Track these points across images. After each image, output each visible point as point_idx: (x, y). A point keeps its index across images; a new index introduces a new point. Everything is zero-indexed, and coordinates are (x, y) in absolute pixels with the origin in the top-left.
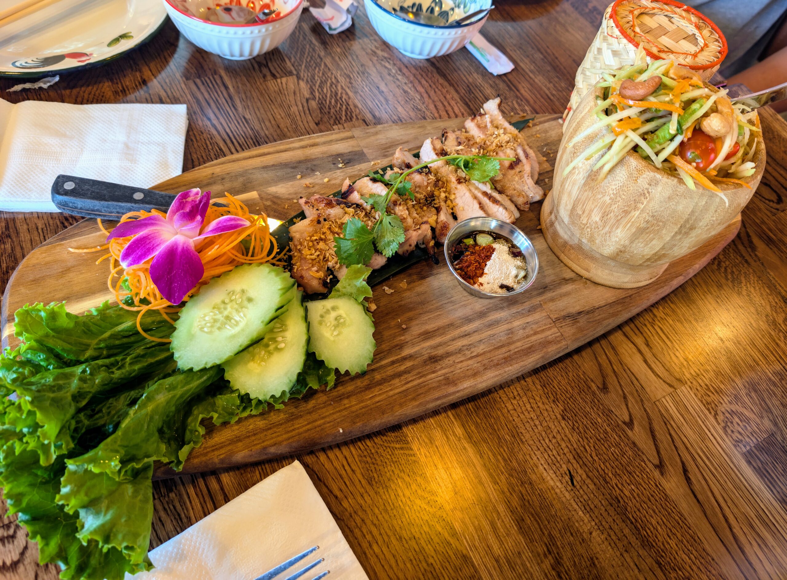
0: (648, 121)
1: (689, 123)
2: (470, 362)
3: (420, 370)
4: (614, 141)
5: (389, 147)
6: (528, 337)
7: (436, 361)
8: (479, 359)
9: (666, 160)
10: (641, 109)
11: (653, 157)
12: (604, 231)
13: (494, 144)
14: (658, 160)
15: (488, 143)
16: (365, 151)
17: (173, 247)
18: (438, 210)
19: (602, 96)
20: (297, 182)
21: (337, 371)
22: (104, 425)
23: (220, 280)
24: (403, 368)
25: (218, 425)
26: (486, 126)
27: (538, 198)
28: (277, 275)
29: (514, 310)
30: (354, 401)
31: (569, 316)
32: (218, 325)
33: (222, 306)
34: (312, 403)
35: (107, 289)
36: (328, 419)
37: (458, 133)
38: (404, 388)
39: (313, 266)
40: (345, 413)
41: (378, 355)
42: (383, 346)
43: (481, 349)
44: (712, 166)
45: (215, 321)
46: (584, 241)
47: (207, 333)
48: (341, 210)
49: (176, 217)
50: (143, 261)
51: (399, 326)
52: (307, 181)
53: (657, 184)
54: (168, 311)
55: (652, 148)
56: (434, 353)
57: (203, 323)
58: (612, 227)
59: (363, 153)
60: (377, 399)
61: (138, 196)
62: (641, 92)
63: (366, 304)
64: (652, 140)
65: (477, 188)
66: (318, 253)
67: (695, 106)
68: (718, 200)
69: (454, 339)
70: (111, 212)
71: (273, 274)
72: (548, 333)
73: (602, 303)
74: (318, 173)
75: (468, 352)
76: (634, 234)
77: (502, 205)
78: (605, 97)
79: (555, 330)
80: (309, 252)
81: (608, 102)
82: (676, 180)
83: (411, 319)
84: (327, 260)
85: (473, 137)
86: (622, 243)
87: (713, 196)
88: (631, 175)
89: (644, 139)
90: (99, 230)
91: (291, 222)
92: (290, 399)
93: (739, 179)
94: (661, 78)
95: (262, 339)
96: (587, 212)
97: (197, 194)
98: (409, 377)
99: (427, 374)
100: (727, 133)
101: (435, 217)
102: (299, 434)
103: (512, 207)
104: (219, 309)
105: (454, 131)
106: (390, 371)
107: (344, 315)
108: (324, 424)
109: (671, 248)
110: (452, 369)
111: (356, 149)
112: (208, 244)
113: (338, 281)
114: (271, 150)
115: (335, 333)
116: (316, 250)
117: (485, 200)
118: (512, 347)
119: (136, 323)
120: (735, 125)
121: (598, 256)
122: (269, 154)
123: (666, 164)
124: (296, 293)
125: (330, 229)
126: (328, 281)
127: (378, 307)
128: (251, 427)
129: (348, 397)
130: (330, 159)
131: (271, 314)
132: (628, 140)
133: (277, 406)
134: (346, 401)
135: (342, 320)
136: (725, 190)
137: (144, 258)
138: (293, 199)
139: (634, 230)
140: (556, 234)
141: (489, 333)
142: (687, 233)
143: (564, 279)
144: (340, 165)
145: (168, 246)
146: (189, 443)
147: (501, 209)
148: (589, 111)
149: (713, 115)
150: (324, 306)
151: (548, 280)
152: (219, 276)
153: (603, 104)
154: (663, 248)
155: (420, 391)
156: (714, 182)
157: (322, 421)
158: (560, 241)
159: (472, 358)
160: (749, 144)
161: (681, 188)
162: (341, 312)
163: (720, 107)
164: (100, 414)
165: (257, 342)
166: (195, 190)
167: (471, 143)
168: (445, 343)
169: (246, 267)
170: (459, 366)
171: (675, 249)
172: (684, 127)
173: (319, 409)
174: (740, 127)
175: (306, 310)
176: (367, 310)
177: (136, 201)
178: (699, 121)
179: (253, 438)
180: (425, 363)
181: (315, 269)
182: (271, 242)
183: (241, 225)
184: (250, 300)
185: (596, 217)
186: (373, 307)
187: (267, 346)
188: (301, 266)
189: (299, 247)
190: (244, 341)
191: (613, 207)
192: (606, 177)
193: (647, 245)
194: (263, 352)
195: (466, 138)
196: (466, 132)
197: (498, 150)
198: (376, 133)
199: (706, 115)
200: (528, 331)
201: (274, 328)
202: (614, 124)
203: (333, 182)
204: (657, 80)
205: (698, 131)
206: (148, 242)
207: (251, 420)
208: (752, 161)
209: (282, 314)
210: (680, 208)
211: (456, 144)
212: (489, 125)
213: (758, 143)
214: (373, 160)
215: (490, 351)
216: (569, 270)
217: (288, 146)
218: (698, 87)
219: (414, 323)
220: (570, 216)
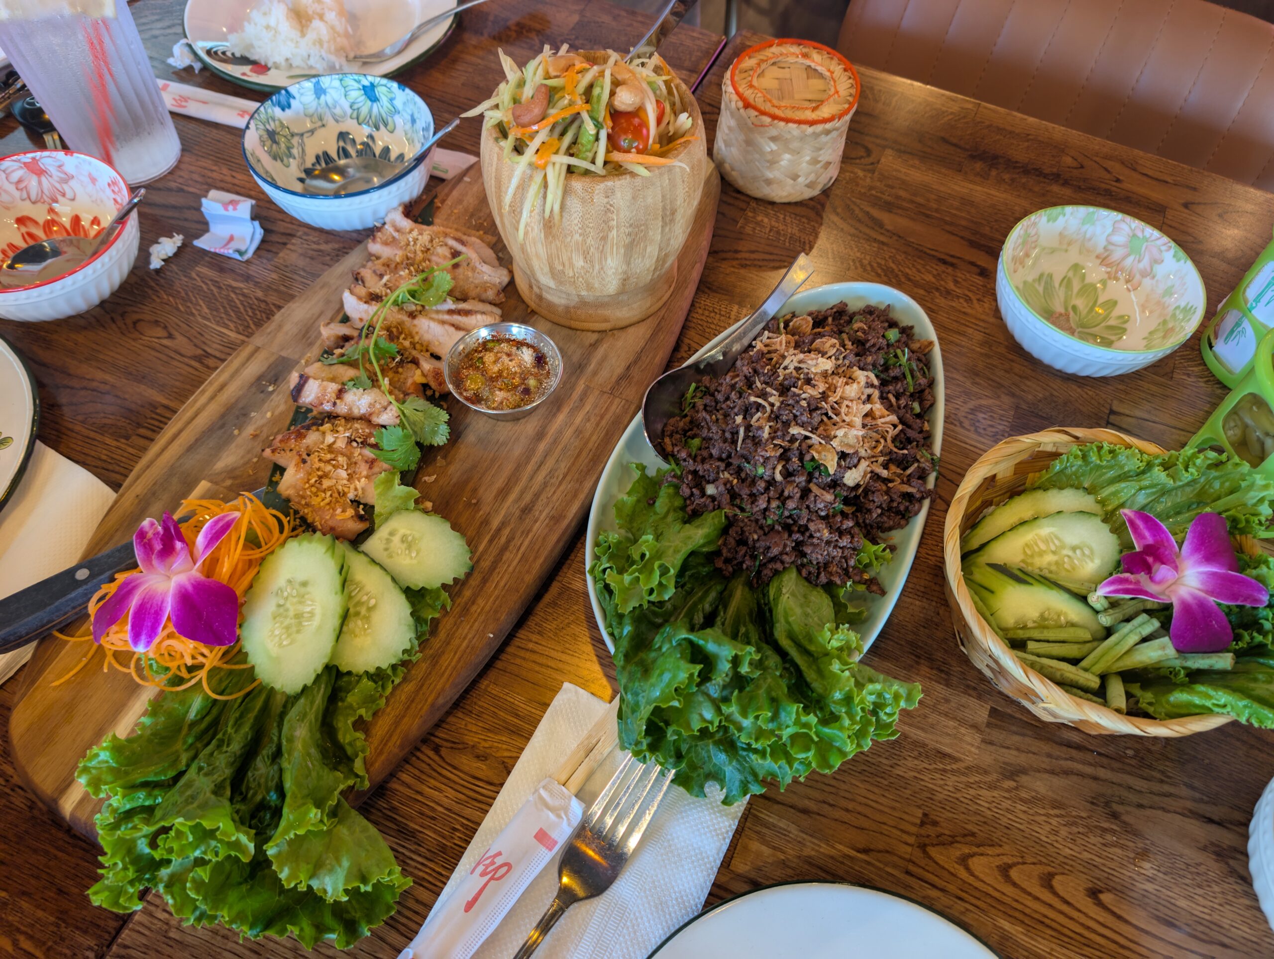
0: (563, 134)
1: (602, 113)
2: (562, 488)
3: (521, 530)
4: (545, 175)
5: (307, 332)
6: (598, 425)
7: (531, 510)
8: (568, 478)
9: (606, 163)
10: (549, 128)
11: (592, 168)
12: (596, 271)
13: (419, 253)
14: (598, 167)
15: (412, 255)
16: (284, 354)
17: (180, 592)
18: (415, 362)
19: (500, 135)
20: (239, 440)
21: (444, 586)
22: (264, 799)
23: (257, 588)
24: (503, 539)
25: (370, 719)
26: (394, 238)
27: (506, 280)
28: (310, 541)
29: (566, 410)
30: (481, 602)
31: (621, 378)
32: (294, 629)
33: (281, 610)
34: (442, 634)
35: (138, 686)
36: (470, 636)
37: (370, 264)
38: (519, 556)
39: (334, 510)
40: (482, 618)
41: (471, 543)
42: (469, 533)
43: (563, 467)
44: (651, 141)
45: (288, 628)
46: (584, 293)
47: (290, 644)
48: (317, 433)
49: (155, 562)
50: (161, 629)
51: (469, 504)
52: (250, 430)
53: (613, 192)
54: (225, 660)
55: (585, 159)
56: (523, 504)
57: (277, 639)
58: (600, 262)
59: (284, 358)
60: (502, 584)
61: (82, 574)
62: (537, 111)
63: (421, 507)
64: (579, 151)
65: (438, 312)
66: (329, 493)
67: (596, 91)
68: (678, 170)
69: (532, 478)
70: (66, 613)
71: (305, 544)
72: (614, 407)
73: (642, 343)
74: (253, 414)
75: (553, 481)
76: (625, 255)
77: (476, 312)
78: (505, 135)
79: (617, 401)
80: (319, 499)
81: (511, 138)
82: (628, 177)
83: (475, 490)
84: (345, 494)
85: (390, 259)
86: (620, 270)
87: (670, 169)
88: (583, 201)
89: (572, 155)
90: (67, 642)
91: (273, 484)
92: (420, 645)
93: (683, 136)
94: (545, 85)
95: (348, 610)
96: (567, 264)
97: (152, 524)
98: (517, 542)
99: (532, 527)
100: (643, 99)
101: (418, 372)
102: (455, 668)
103: (488, 308)
104: (280, 615)
105: (364, 266)
106: (494, 551)
107: (408, 532)
108: (470, 642)
109: (668, 245)
110: (551, 506)
111: (272, 359)
112: (213, 564)
113: (373, 507)
114: (179, 425)
115: (414, 555)
116: (324, 491)
117: (457, 319)
118: (590, 445)
119: (206, 694)
120: (645, 86)
121: (606, 299)
122: (180, 431)
123: (608, 167)
124: (342, 547)
125: (320, 460)
126: (362, 512)
127: (434, 503)
128: (403, 697)
129: (473, 603)
130: (253, 389)
131: (337, 580)
132: (557, 166)
133: (414, 659)
134: (474, 608)
135: (410, 538)
136: (678, 155)
137: (159, 625)
138: (250, 460)
139: (622, 251)
140: (550, 306)
141: (560, 447)
142: (672, 221)
143: (591, 345)
144: (271, 389)
145: (174, 595)
146: (357, 756)
147: (479, 317)
148: (499, 159)
149: (618, 90)
150: (380, 539)
151: (576, 358)
152: (251, 586)
153: (508, 144)
154: (660, 250)
155: (537, 547)
156: (662, 155)
157: (466, 642)
158: (560, 309)
159: (560, 483)
160: (670, 92)
161: (638, 181)
162: (402, 531)
163: (619, 77)
164: (251, 792)
165: (345, 617)
166: (146, 523)
167: (393, 266)
168: (526, 488)
169: (270, 558)
170: (555, 498)
171: (672, 242)
172: (601, 119)
173: (454, 633)
174: (650, 84)
175: (366, 554)
176: (426, 512)
177: (85, 582)
178: (610, 105)
179: (414, 705)
180: (521, 519)
181: (339, 511)
182: (274, 516)
183: (233, 520)
184: (304, 584)
185: (579, 263)
186: (429, 505)
187: (357, 614)
188: (321, 519)
189: (303, 502)
190: (334, 622)
191: (588, 241)
192: (562, 216)
193: (644, 257)
194: (359, 623)
195: (384, 265)
196: (378, 258)
197: (428, 255)
198: (280, 327)
199: (612, 94)
200: (593, 420)
201: (351, 592)
202: (534, 159)
203: (277, 412)
204: (543, 89)
205: (615, 115)
206: (148, 606)
207: (398, 692)
208: (684, 110)
209: (347, 573)
210: (650, 200)
211: (377, 278)
212: (396, 235)
213: (677, 87)
214: (300, 358)
215: (573, 464)
216: (589, 334)
217: (194, 409)
218: (586, 70)
219: (481, 491)
220: (553, 278)
